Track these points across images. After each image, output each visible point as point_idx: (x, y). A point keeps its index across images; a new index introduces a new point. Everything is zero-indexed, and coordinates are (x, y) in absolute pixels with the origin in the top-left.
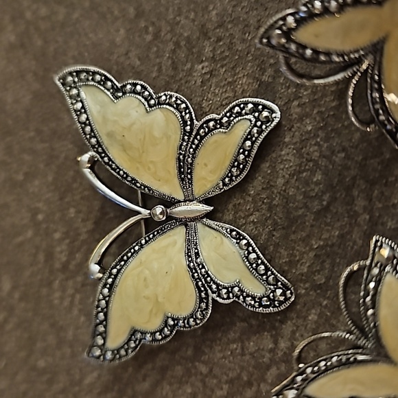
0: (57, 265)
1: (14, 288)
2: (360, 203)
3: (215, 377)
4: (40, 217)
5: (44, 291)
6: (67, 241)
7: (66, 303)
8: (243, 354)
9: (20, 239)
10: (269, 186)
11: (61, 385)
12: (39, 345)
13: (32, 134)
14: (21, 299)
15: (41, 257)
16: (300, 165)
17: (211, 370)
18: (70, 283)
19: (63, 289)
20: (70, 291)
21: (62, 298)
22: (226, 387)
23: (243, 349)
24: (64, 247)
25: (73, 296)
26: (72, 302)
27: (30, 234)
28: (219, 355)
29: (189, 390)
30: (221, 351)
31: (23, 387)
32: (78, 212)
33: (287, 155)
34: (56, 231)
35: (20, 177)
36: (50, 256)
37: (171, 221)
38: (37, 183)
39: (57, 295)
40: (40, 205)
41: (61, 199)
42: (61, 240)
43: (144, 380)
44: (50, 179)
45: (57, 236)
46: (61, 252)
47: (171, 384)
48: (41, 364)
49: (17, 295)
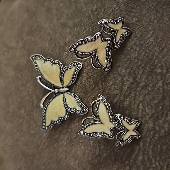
0: (35, 106)
1: (25, 112)
2: (101, 86)
3: (73, 132)
4: (30, 93)
5: (32, 113)
6: (37, 99)
7: (37, 115)
8: (78, 126)
9: (25, 99)
10: (81, 83)
11: (37, 138)
12: (31, 127)
13: (27, 71)
14: (26, 115)
15: (31, 104)
16: (88, 77)
17: (72, 131)
18: (38, 110)
19: (36, 112)
20: (38, 112)
21: (36, 114)
22: (75, 135)
23: (78, 124)
24: (36, 101)
25: (39, 114)
26: (39, 115)
27: (28, 97)
28: (73, 127)
29: (67, 137)
30: (73, 126)
31: (28, 139)
32: (39, 91)
33: (85, 75)
34: (34, 96)
35: (25, 83)
36: (33, 103)
37: (59, 93)
38: (29, 84)
39: (35, 113)
40: (30, 90)
41: (35, 88)
42: (35, 99)
43: (57, 135)
44: (32, 83)
45: (34, 98)
46: (36, 102)
47: (63, 135)
48: (32, 132)
49: (25, 114)
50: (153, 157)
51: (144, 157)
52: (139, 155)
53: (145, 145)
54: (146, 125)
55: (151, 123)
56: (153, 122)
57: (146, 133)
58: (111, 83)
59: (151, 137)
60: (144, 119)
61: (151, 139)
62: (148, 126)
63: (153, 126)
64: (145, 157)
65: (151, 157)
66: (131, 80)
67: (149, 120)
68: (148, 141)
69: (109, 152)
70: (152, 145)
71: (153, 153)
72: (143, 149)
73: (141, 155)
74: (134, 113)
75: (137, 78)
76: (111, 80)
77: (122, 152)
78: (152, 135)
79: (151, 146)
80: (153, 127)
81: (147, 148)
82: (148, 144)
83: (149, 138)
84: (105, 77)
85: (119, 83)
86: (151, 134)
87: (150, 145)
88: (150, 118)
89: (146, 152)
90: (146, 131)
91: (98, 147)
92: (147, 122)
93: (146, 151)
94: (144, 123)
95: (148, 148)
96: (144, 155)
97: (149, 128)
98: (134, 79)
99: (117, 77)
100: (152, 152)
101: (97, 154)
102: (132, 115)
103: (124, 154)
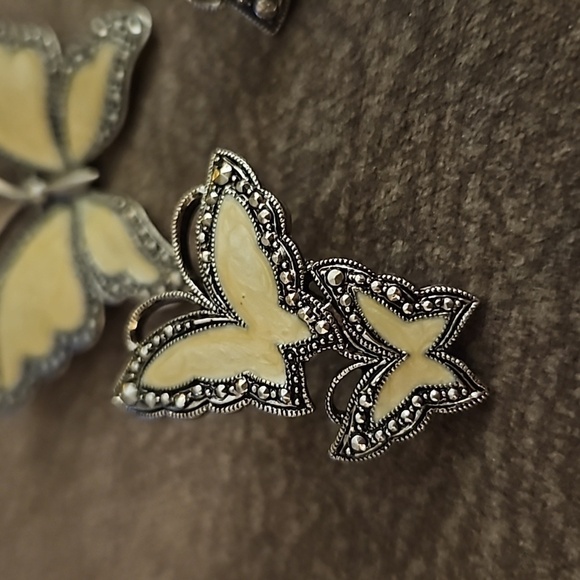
50: (567, 523)
51: (514, 528)
52: (483, 514)
53: (512, 448)
54: (514, 313)
55: (543, 299)
56: (557, 287)
57: (519, 370)
58: (297, 91)
59: (550, 393)
60: (499, 279)
61: (549, 407)
62: (525, 323)
63: (555, 317)
64: (521, 529)
65: (558, 520)
66: (406, 43)
67: (530, 277)
68: (532, 418)
69: (314, 509)
70: (558, 443)
71: (569, 497)
72: (505, 474)
73: (497, 513)
74: (437, 251)
75: (438, 22)
76: (296, 72)
77: (386, 508)
78: (555, 378)
79: (554, 448)
80: (558, 326)
81: (529, 467)
82: (530, 441)
83: (536, 398)
84: (267, 62)
85: (341, 81)
86: (550, 369)
87: (544, 448)
88: (536, 265)
89: (524, 496)
90: (517, 354)
91: (256, 489)
92: (515, 296)
93: (525, 485)
94: (503, 305)
95: (536, 465)
96: (511, 511)
97: (530, 335)
98: (424, 31)
99: (324, 46)
100: (563, 490)
101: (257, 525)
102: (427, 267)
103: (395, 517)
